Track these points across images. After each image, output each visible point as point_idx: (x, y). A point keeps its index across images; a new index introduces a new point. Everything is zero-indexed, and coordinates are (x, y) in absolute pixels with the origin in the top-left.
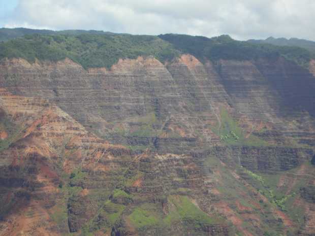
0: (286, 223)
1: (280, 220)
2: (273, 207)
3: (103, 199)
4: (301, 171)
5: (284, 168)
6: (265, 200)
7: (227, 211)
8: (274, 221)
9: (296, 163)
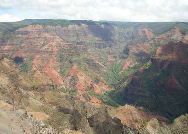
0: (104, 59)
1: (103, 58)
2: (101, 56)
3: (67, 55)
4: (107, 48)
5: (104, 48)
6: (100, 54)
7: (92, 57)
8: (102, 58)
9: (106, 47)
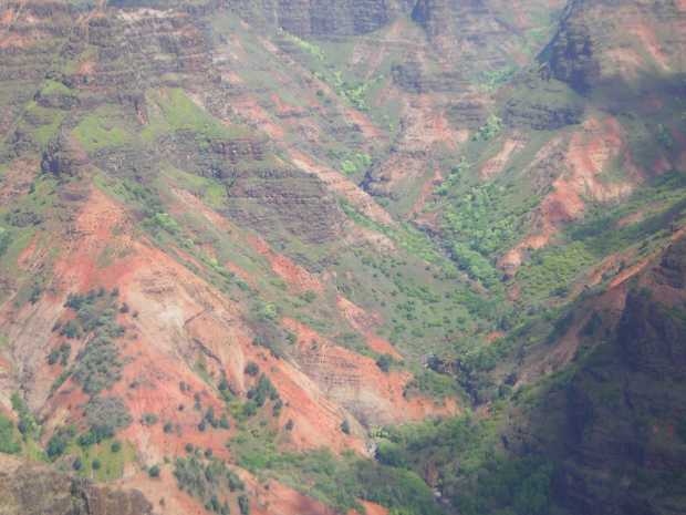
0: (368, 133)
1: (357, 128)
2: (342, 104)
3: (21, 100)
4: (392, 34)
5: (361, 29)
6: (327, 91)
7: (258, 115)
8: (345, 129)
9: (383, 20)
